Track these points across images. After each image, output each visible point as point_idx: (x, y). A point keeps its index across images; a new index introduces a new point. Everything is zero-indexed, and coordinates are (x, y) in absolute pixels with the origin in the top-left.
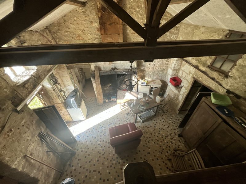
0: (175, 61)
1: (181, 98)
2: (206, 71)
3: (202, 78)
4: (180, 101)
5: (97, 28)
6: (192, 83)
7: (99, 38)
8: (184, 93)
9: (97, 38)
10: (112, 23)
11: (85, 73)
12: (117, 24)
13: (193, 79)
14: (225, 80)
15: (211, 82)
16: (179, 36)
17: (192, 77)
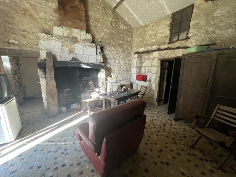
0: (136, 59)
1: (155, 86)
2: (168, 47)
3: (167, 55)
4: (154, 90)
5: (54, 9)
6: (159, 64)
7: (56, 20)
8: (155, 79)
9: (54, 20)
10: (73, 7)
11: (25, 87)
12: (79, 10)
13: (159, 61)
14: (188, 41)
15: (177, 52)
16: (134, 39)
17: (158, 60)
